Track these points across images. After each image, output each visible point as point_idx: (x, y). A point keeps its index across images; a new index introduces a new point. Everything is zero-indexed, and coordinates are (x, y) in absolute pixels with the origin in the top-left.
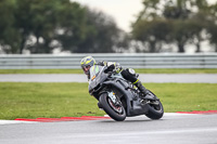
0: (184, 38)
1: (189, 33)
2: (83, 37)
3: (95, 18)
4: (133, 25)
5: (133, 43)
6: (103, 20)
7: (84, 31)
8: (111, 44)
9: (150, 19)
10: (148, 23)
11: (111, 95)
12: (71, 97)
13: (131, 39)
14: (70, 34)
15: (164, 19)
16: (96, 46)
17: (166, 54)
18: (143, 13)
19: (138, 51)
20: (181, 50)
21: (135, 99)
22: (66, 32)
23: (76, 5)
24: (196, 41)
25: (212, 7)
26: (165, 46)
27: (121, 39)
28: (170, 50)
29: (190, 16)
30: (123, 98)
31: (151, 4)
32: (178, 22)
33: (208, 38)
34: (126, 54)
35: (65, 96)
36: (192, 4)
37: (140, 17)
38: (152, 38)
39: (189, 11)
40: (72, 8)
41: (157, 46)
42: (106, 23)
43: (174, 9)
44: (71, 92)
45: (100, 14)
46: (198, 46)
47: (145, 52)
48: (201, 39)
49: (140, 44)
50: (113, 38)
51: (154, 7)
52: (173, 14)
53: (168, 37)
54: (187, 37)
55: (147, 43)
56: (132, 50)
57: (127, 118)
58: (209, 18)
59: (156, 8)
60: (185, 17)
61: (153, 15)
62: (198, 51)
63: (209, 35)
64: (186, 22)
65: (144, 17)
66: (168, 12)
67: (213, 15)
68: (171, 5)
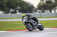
4: (38, 6)
5: (38, 10)
9: (42, 4)
10: (42, 5)
16: (28, 11)
17: (47, 13)
19: (39, 12)
20: (51, 12)
22: (20, 8)
27: (35, 9)
29: (53, 3)
32: (50, 5)
37: (39, 4)
38: (43, 9)
39: (52, 2)
46: (55, 11)
47: (41, 12)
50: (33, 9)
51: (43, 1)
52: (48, 2)
53: (47, 9)
55: (41, 10)
60: (51, 3)
61: (43, 3)
64: (52, 4)
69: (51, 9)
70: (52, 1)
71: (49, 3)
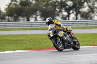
1: (32, 13)
4: (6, 10)
9: (14, 6)
19: (9, 21)
20: (28, 20)
33: (40, 15)
37: (9, 6)
38: (16, 15)
39: (31, 3)
46: (36, 18)
47: (12, 21)
52: (24, 4)
53: (22, 14)
55: (13, 17)
64: (30, 7)
67: (42, 4)
69: (29, 15)
70: (31, 1)
71: (26, 5)
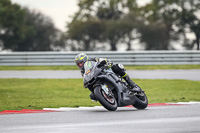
0: (116, 37)
1: (121, 33)
2: (23, 36)
3: (34, 19)
4: (69, 26)
5: (69, 42)
6: (41, 21)
7: (24, 30)
8: (49, 43)
9: (85, 19)
10: (83, 23)
11: (105, 87)
12: (12, 91)
13: (67, 38)
14: (11, 33)
15: (97, 20)
16: (35, 45)
18: (78, 14)
19: (73, 49)
20: (114, 48)
21: (125, 91)
22: (7, 32)
23: (17, 7)
24: (127, 40)
25: (141, 9)
26: (99, 45)
27: (58, 38)
28: (103, 48)
29: (122, 17)
30: (115, 90)
31: (85, 6)
32: (110, 23)
33: (138, 38)
34: (62, 52)
35: (6, 91)
36: (123, 6)
37: (75, 18)
38: (87, 37)
39: (120, 13)
40: (12, 9)
41: (91, 44)
42: (44, 23)
43: (106, 10)
44: (12, 88)
45: (39, 15)
46: (129, 44)
47: (80, 50)
48: (132, 39)
49: (75, 43)
50: (51, 38)
51: (88, 8)
52: (106, 15)
53: (101, 36)
54: (119, 37)
55: (82, 42)
56: (68, 48)
57: (119, 108)
58: (140, 18)
59: (90, 10)
60: (117, 18)
61: (87, 16)
62: (129, 49)
63: (139, 35)
64: (118, 22)
65: (79, 18)
66: (101, 13)
67: (143, 15)
68: (104, 7)
71: (110, 17)
